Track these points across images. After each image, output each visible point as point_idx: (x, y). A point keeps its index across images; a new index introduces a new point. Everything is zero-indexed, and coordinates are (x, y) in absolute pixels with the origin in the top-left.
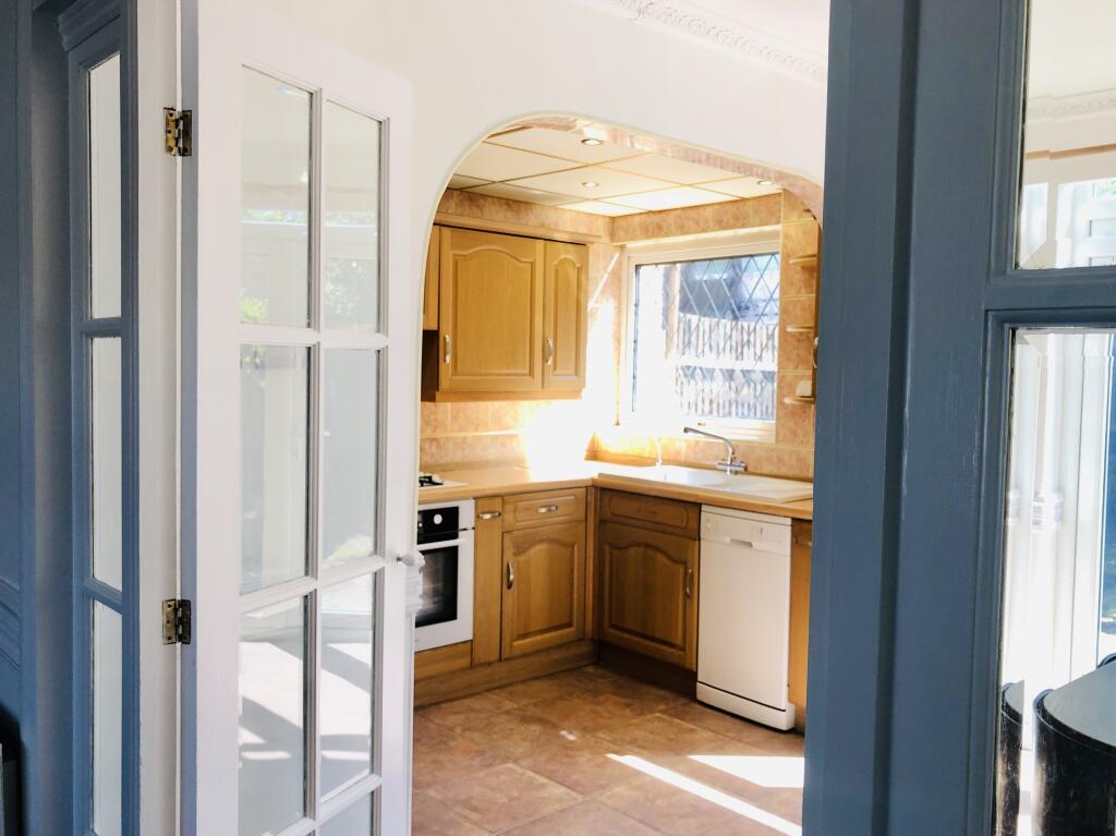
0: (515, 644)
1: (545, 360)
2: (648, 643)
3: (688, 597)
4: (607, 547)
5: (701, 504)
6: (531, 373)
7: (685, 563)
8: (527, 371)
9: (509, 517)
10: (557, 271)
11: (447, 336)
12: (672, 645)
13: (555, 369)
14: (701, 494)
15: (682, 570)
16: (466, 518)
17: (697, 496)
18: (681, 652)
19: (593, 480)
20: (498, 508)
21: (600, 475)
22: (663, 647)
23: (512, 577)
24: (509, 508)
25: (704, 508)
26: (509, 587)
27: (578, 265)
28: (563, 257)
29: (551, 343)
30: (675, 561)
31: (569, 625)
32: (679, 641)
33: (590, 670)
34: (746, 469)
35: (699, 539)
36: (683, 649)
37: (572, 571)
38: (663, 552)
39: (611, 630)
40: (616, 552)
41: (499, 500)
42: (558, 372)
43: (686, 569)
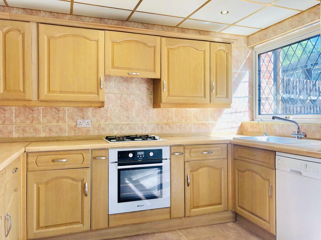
0: (192, 210)
1: (211, 91)
2: (254, 217)
3: (271, 197)
4: (237, 171)
5: (275, 151)
6: (205, 97)
7: (269, 180)
8: (203, 95)
9: (187, 155)
10: (216, 54)
11: (164, 81)
12: (265, 220)
13: (216, 95)
14: (275, 146)
15: (268, 183)
16: (166, 154)
17: (273, 147)
18: (268, 224)
19: (230, 140)
20: (182, 151)
21: (234, 138)
22: (260, 220)
23: (189, 181)
24: (187, 151)
25: (277, 153)
26: (188, 185)
27: (227, 52)
28: (219, 48)
29: (214, 84)
30: (264, 179)
31: (220, 204)
32: (267, 219)
33: (230, 225)
34: (305, 136)
35: (275, 169)
36: (269, 223)
37: (221, 180)
38: (259, 174)
39: (239, 208)
40: (240, 173)
41: (183, 147)
42: (218, 96)
43: (269, 183)
